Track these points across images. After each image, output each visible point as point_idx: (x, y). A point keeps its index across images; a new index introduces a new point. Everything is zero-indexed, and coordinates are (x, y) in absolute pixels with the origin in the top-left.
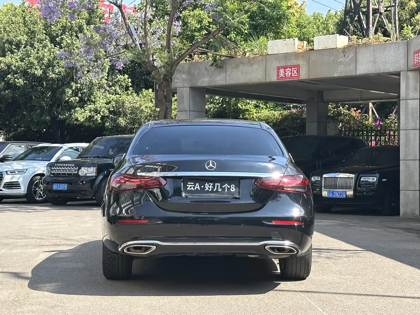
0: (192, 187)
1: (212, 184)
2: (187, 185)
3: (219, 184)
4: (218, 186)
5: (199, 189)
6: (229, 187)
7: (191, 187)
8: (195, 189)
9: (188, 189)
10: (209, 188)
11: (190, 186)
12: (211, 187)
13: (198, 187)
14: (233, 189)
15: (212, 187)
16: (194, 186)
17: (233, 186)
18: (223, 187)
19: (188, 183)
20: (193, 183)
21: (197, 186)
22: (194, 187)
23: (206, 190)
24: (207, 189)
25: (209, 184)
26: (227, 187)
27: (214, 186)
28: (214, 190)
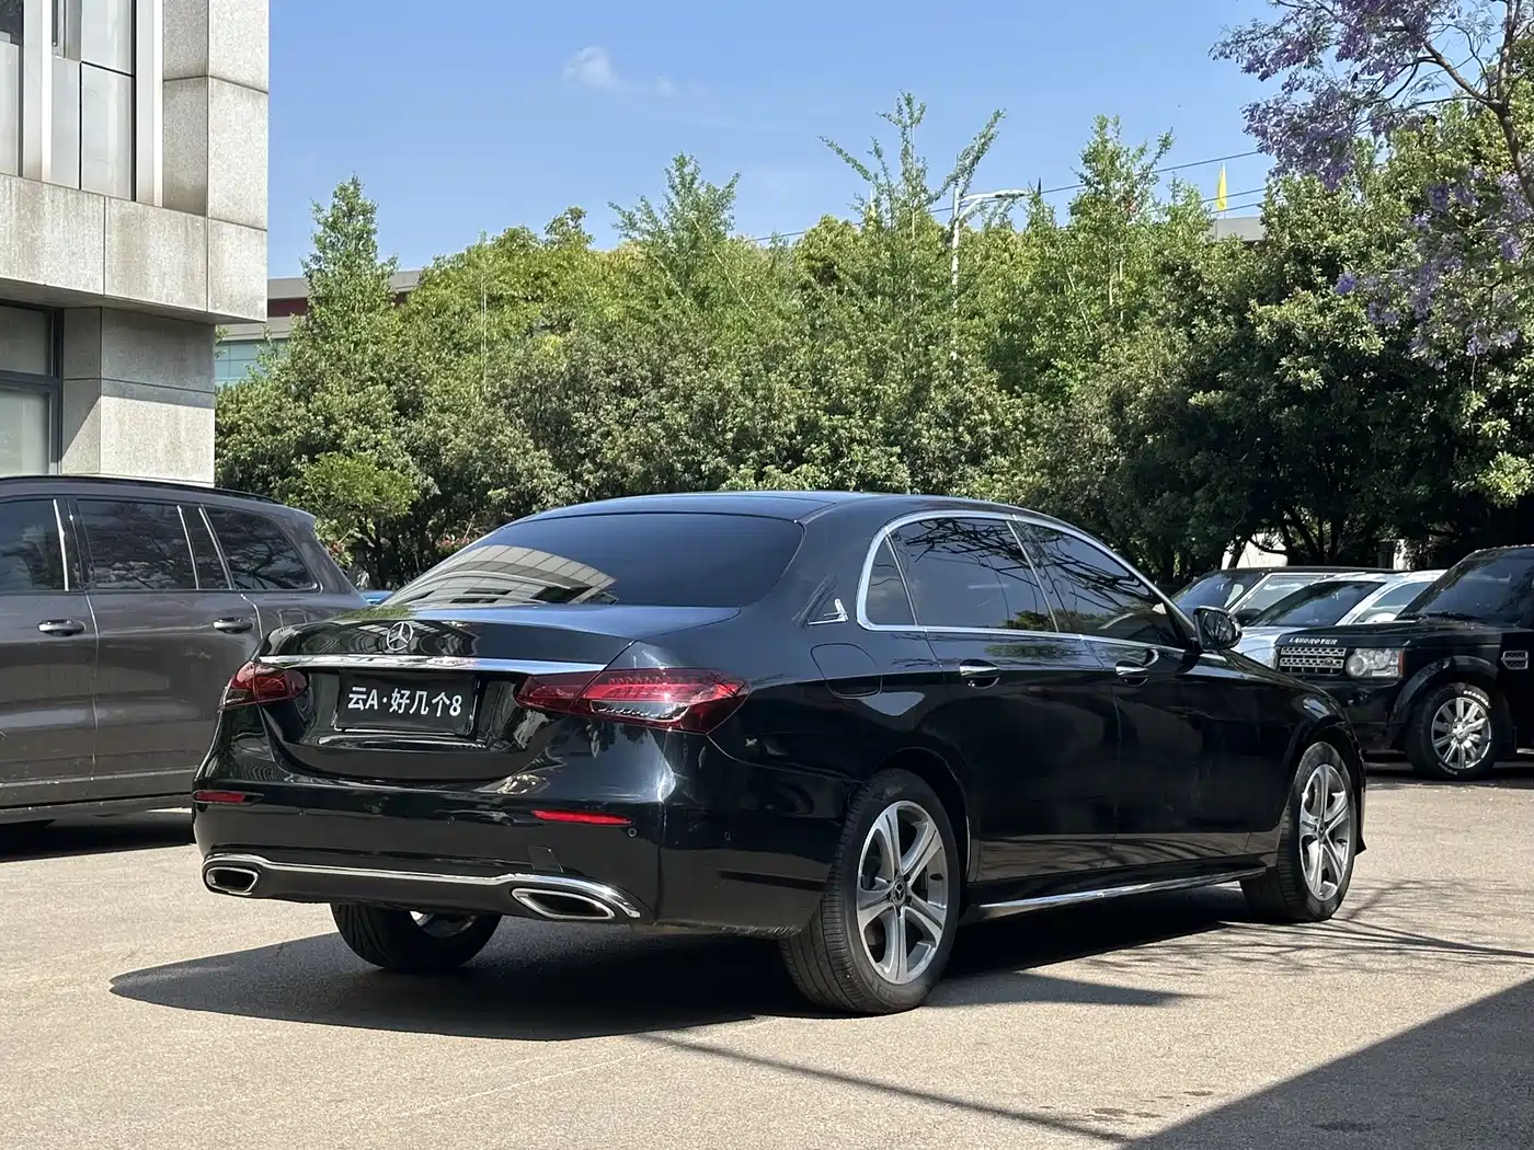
0: (360, 701)
1: (407, 693)
2: (351, 696)
3: (425, 693)
4: (421, 697)
5: (376, 707)
6: (448, 702)
7: (357, 702)
8: (367, 707)
9: (351, 706)
10: (399, 705)
11: (355, 697)
12: (405, 701)
13: (375, 702)
14: (455, 710)
15: (408, 701)
16: (365, 697)
17: (457, 701)
18: (434, 701)
19: (354, 689)
20: (364, 690)
21: (373, 699)
22: (365, 702)
23: (391, 710)
24: (395, 707)
25: (403, 692)
26: (444, 702)
27: (412, 698)
28: (411, 712)
